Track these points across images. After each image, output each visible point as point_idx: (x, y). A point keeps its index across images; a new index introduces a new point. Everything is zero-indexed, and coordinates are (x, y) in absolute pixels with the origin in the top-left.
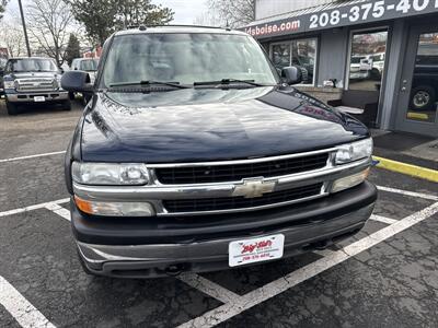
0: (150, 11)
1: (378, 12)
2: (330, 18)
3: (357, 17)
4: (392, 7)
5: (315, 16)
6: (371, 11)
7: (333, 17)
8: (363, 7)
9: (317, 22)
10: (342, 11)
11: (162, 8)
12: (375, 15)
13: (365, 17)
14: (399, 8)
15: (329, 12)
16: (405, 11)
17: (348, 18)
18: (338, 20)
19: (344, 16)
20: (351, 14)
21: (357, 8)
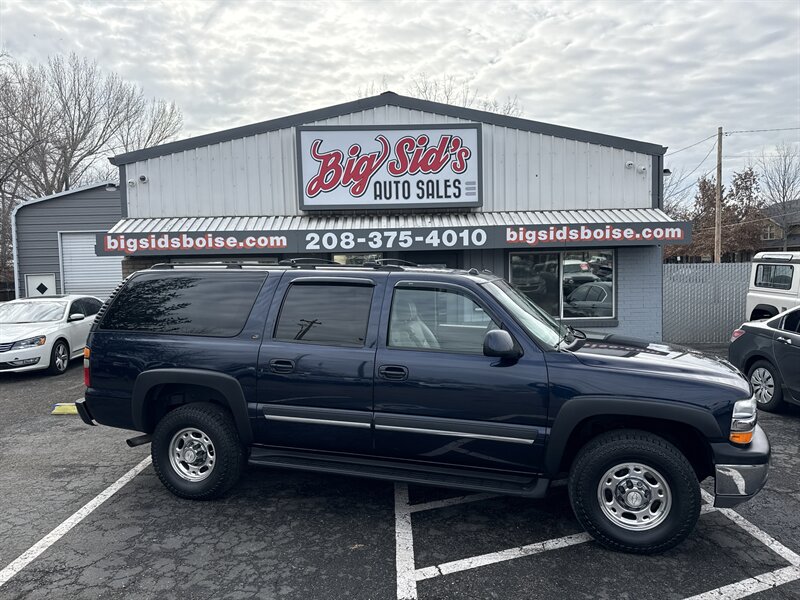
1: (405, 241)
2: (339, 240)
3: (380, 243)
4: (421, 239)
6: (397, 240)
7: (344, 240)
8: (386, 234)
9: (319, 243)
10: (358, 234)
12: (402, 245)
13: (390, 245)
14: (428, 241)
15: (337, 233)
16: (435, 245)
17: (366, 243)
18: (352, 244)
19: (361, 240)
20: (372, 240)
21: (379, 235)
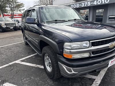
0: (17, 4)
1: (89, 4)
2: (76, 6)
3: (84, 5)
4: (92, 3)
5: (72, 5)
6: (87, 4)
7: (77, 6)
8: (85, 3)
9: (73, 7)
10: (80, 4)
11: (21, 3)
12: (88, 5)
13: (86, 5)
14: (94, 3)
15: (76, 4)
16: (96, 4)
19: (80, 5)
20: (82, 5)
21: (83, 3)
